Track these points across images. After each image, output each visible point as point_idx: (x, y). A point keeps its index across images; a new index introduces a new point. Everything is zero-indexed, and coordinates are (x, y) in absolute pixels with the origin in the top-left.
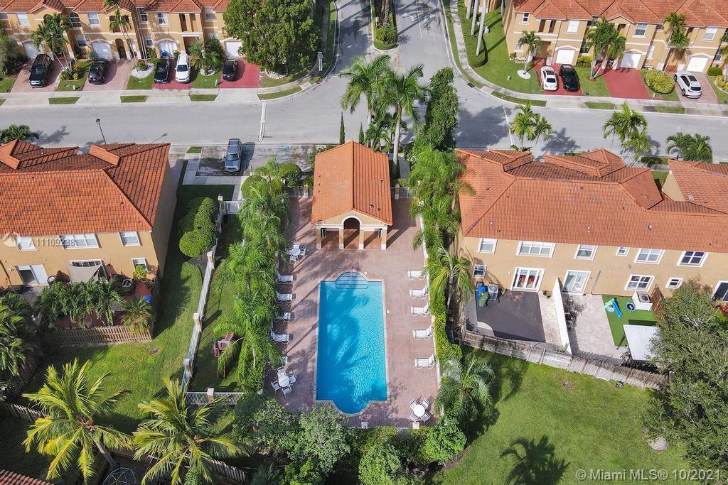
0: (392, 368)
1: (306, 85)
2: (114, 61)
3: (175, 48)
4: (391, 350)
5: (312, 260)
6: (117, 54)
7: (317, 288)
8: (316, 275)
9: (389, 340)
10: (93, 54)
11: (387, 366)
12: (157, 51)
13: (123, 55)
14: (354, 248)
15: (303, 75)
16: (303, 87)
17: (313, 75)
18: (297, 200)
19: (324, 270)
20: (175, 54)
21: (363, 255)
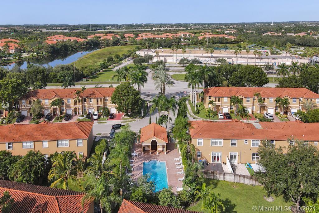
0: (170, 181)
1: (137, 119)
2: (73, 115)
3: (94, 111)
4: (169, 177)
5: (140, 157)
6: (74, 113)
7: (142, 163)
8: (142, 160)
9: (168, 175)
10: (66, 113)
11: (168, 181)
12: (88, 112)
13: (76, 114)
14: (155, 154)
15: (137, 117)
16: (136, 120)
17: (139, 117)
18: (135, 144)
19: (144, 159)
20: (93, 112)
21: (158, 156)
